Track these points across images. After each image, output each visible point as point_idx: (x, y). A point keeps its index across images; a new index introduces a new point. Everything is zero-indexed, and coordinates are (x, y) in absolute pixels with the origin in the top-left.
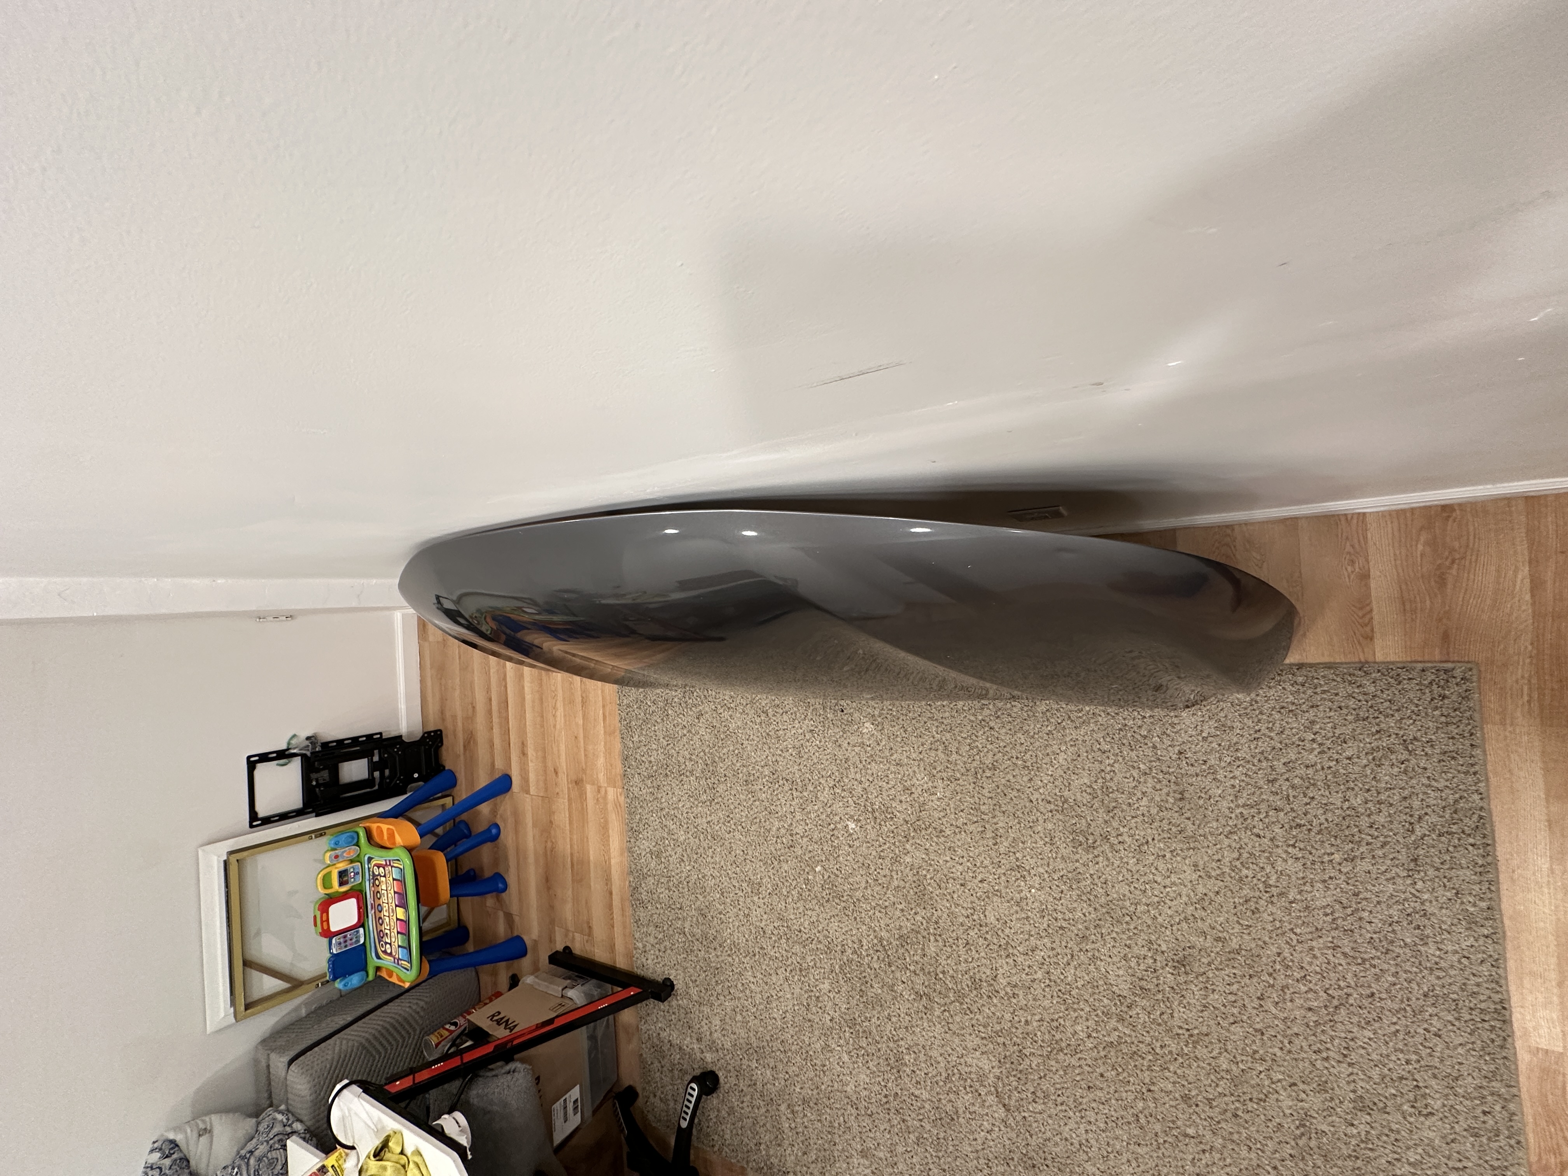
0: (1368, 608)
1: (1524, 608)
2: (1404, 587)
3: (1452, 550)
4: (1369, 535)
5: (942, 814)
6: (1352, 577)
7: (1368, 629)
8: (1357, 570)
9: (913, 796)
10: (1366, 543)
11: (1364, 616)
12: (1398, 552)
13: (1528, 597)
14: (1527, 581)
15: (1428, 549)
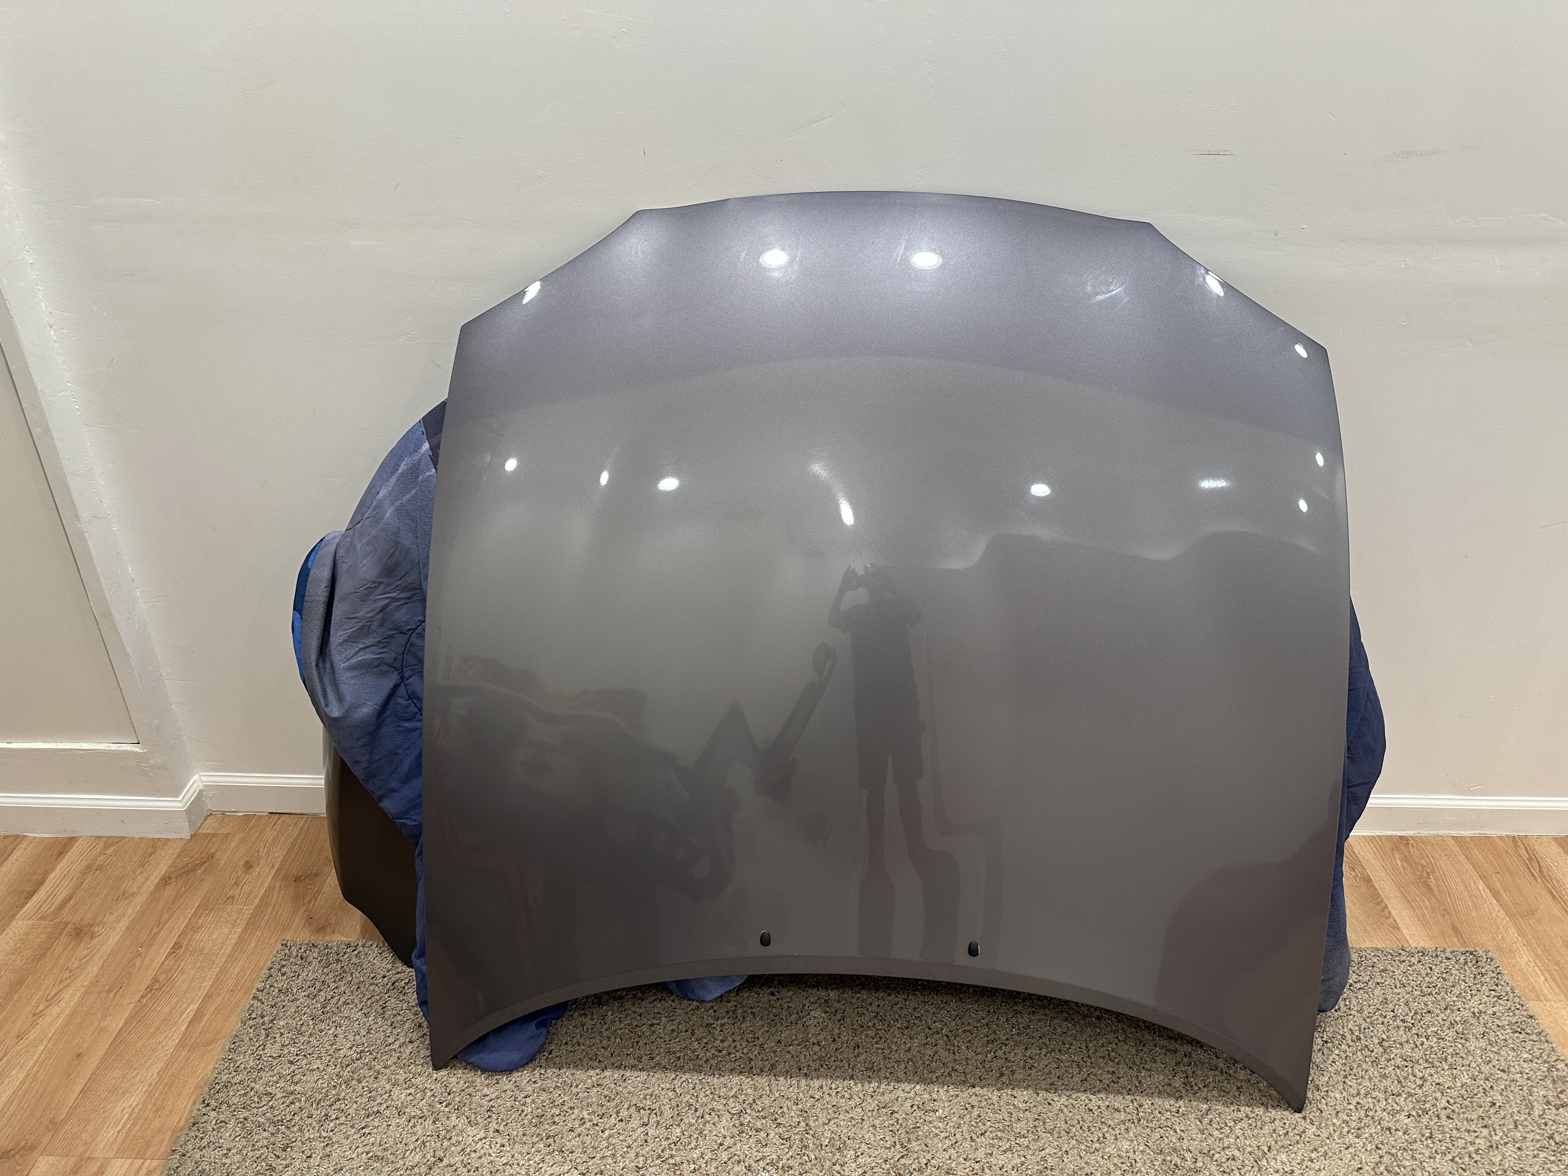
0: (1383, 905)
1: (1497, 909)
2: (1402, 889)
3: (1423, 866)
4: (1356, 851)
5: (948, 1143)
6: (1358, 880)
7: (1391, 919)
8: (1359, 875)
9: (895, 1115)
10: (1356, 856)
11: (1382, 911)
12: (1384, 864)
13: (1495, 902)
14: (1487, 890)
15: (1405, 864)
